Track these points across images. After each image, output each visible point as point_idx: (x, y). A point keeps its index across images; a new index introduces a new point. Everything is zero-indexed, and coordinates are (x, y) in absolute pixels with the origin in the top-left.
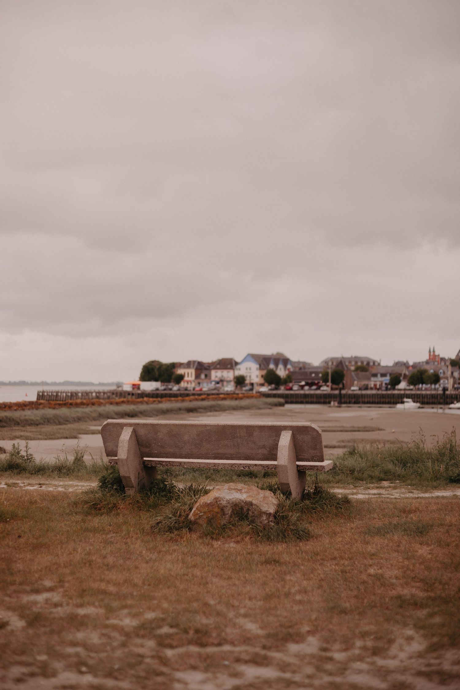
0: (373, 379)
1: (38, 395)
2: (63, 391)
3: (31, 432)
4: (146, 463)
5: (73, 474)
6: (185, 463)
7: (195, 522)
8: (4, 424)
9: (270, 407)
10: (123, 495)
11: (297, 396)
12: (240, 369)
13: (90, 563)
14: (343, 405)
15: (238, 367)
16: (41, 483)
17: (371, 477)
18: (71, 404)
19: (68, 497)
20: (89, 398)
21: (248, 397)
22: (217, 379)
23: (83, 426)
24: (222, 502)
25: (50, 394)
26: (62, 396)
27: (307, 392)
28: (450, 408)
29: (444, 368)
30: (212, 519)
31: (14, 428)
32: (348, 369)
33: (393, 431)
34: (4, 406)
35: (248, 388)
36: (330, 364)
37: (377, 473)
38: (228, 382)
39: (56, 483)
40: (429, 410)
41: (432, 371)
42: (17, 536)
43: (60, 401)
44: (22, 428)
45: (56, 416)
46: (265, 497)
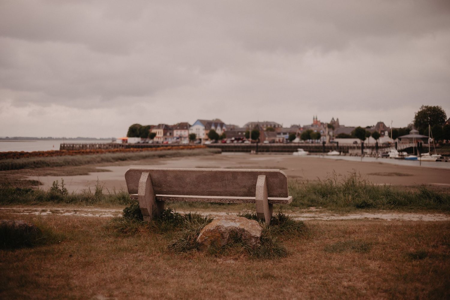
0: (278, 136)
1: (61, 146)
2: (77, 144)
3: (57, 171)
4: (158, 198)
5: (97, 203)
6: (186, 198)
7: (202, 243)
8: (39, 166)
9: (212, 154)
10: (142, 222)
11: (229, 147)
12: (192, 130)
13: (130, 279)
14: (259, 153)
15: (191, 128)
16: (75, 210)
17: (302, 204)
18: (83, 152)
19: (101, 223)
20: (94, 149)
21: (198, 148)
22: (178, 136)
23: (91, 167)
24: (222, 229)
25: (69, 146)
26: (76, 147)
27: (236, 145)
28: (327, 155)
29: (323, 129)
30: (214, 241)
31: (46, 168)
32: (262, 130)
33: (293, 169)
34: (39, 154)
35: (198, 141)
36: (250, 126)
37: (306, 201)
38: (185, 138)
39: (86, 210)
40: (314, 156)
41: (315, 131)
42: (69, 255)
43: (75, 150)
44: (51, 168)
45: (73, 160)
46: (252, 225)
